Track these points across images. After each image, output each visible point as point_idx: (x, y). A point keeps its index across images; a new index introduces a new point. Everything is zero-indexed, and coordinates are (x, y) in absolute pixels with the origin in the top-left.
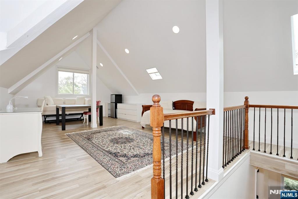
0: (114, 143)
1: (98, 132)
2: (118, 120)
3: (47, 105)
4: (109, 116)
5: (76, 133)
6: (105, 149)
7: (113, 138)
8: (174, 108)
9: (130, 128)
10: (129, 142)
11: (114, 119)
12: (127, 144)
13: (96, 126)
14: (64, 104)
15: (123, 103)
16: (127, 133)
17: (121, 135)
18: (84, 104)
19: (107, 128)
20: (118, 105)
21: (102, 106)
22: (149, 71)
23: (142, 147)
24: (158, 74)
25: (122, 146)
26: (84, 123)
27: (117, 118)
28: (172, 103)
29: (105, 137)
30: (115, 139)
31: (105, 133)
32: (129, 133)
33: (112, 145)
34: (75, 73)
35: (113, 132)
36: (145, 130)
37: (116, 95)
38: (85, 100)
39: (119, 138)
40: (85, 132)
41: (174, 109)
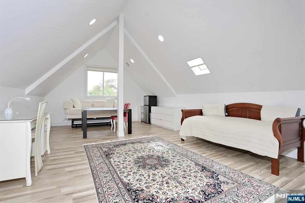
0: (139, 166)
1: (123, 144)
2: (152, 126)
3: (74, 107)
4: (143, 120)
5: (97, 143)
6: (123, 178)
7: (140, 155)
8: (227, 114)
9: (166, 140)
10: (162, 166)
11: (148, 125)
12: (159, 171)
13: (123, 135)
14: (92, 107)
15: (158, 106)
16: (161, 148)
17: (151, 151)
18: (114, 107)
19: (136, 138)
20: (153, 108)
21: (131, 110)
22: (191, 63)
23: (181, 179)
24: (204, 66)
25: (151, 173)
26: (111, 129)
27: (151, 124)
28: (224, 107)
29: (130, 153)
30: (142, 157)
31: (131, 145)
32: (163, 149)
33: (135, 171)
34: (105, 73)
35: (142, 145)
36: (185, 144)
37: (150, 97)
38: (114, 102)
39: (148, 156)
40: (107, 143)
41: (226, 116)
